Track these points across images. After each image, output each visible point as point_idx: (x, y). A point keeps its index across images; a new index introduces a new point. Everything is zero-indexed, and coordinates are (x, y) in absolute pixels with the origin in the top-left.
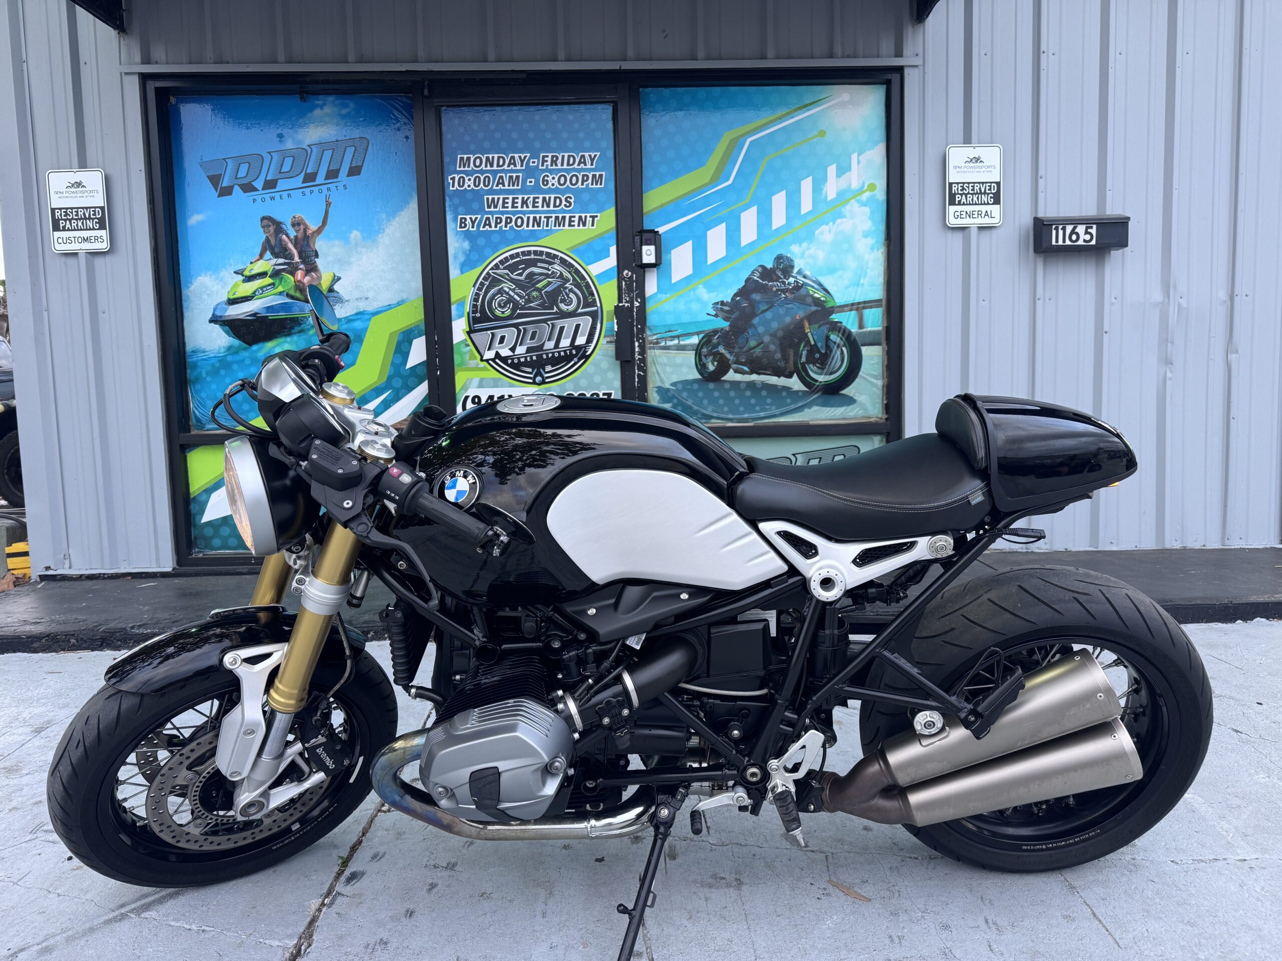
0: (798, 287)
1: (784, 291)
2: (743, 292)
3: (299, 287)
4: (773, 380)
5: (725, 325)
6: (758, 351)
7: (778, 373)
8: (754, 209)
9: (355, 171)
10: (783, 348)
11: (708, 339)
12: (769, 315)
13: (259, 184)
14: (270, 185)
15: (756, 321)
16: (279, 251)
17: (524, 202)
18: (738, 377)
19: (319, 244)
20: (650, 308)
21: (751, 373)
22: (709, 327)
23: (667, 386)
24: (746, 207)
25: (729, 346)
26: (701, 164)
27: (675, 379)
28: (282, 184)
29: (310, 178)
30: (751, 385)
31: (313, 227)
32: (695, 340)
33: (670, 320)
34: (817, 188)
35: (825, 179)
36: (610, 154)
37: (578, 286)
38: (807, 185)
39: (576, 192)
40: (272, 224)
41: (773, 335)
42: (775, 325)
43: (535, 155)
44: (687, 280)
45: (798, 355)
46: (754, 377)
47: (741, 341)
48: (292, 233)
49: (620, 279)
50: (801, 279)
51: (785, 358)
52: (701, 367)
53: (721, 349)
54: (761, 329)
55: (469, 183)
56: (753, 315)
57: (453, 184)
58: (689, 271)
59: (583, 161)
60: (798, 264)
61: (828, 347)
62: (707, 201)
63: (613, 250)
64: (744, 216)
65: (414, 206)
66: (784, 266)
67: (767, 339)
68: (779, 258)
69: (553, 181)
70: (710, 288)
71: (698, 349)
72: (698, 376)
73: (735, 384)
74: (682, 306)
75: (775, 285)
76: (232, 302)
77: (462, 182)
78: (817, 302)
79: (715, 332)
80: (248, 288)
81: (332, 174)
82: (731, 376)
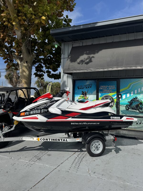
0: (138, 100)
1: (136, 101)
2: (131, 100)
3: (85, 98)
4: (135, 111)
5: (129, 104)
6: (133, 107)
7: (136, 110)
8: (133, 92)
9: (91, 87)
10: (136, 107)
11: (127, 105)
12: (134, 103)
13: (82, 88)
14: (83, 88)
15: (133, 104)
16: (83, 94)
17: (107, 91)
18: (131, 110)
19: (87, 94)
20: (120, 102)
21: (132, 109)
22: (127, 104)
23: (122, 110)
24: (132, 91)
25: (130, 106)
26: (127, 87)
27: (123, 109)
28: (84, 88)
29: (87, 88)
30: (132, 111)
31: (86, 92)
32: (125, 105)
33: (122, 103)
34: (141, 90)
35: (142, 89)
36: (116, 86)
37: (112, 99)
38: (139, 89)
39: (112, 90)
40: (83, 92)
41: (135, 105)
42: (135, 104)
43: (108, 86)
44: (125, 99)
45: (138, 108)
46: (133, 110)
47: (131, 106)
48: (85, 93)
49: (117, 98)
50: (138, 99)
51: (136, 108)
52: (126, 108)
53: (129, 107)
54: (133, 105)
55: (101, 89)
56: (133, 103)
57: (100, 89)
58: (125, 98)
59: (113, 86)
60: (138, 98)
61: (142, 107)
62: (127, 91)
63: (116, 95)
64: (131, 92)
65: (96, 90)
66: (136, 98)
67: (134, 106)
68: (136, 97)
69: (110, 88)
70: (127, 100)
71: (126, 106)
72: (126, 109)
73: (130, 111)
74: (124, 102)
75: (135, 100)
76: (79, 99)
77: (101, 88)
78: (140, 102)
79: (128, 105)
80: (80, 98)
81: (89, 87)
82: (130, 110)
